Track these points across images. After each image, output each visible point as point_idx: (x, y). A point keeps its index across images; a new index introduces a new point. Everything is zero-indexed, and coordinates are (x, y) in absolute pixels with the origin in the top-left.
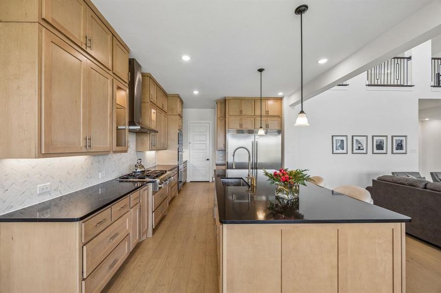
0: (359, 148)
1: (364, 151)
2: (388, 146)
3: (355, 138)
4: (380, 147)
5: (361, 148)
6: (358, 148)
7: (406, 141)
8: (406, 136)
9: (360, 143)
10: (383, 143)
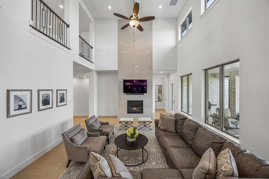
0: (20, 108)
1: (28, 110)
2: (53, 100)
3: (12, 94)
4: (46, 102)
5: (23, 106)
6: (17, 107)
7: (66, 94)
8: (66, 90)
9: (21, 100)
10: (49, 98)
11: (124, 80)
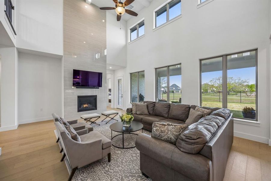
11: (74, 70)
